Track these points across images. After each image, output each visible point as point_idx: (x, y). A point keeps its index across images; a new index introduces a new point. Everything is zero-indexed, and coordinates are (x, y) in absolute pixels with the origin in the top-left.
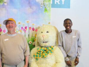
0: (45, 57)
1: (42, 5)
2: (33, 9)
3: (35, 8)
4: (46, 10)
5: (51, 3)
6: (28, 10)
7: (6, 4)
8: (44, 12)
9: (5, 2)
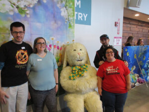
0: (83, 76)
1: (67, 20)
2: (57, 24)
3: (59, 23)
4: (70, 26)
5: (75, 18)
6: (53, 25)
7: (28, 16)
8: (69, 28)
9: (28, 14)
